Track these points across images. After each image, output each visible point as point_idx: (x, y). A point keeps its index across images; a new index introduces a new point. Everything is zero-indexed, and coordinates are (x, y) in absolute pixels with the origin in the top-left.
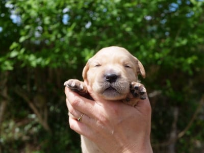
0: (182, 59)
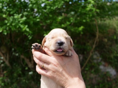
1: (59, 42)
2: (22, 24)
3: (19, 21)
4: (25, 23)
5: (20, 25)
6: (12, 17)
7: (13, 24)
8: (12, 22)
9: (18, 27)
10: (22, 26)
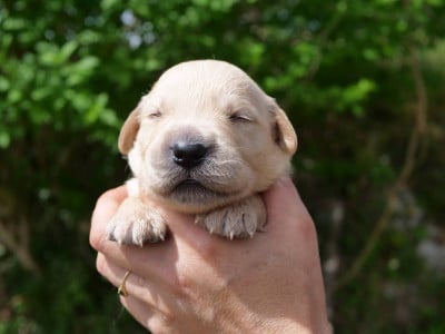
0: (335, 91)
1: (182, 145)
2: (77, 88)
3: (64, 79)
4: (94, 85)
5: (69, 94)
6: (29, 58)
7: (38, 95)
8: (32, 85)
9: (59, 104)
10: (80, 101)
